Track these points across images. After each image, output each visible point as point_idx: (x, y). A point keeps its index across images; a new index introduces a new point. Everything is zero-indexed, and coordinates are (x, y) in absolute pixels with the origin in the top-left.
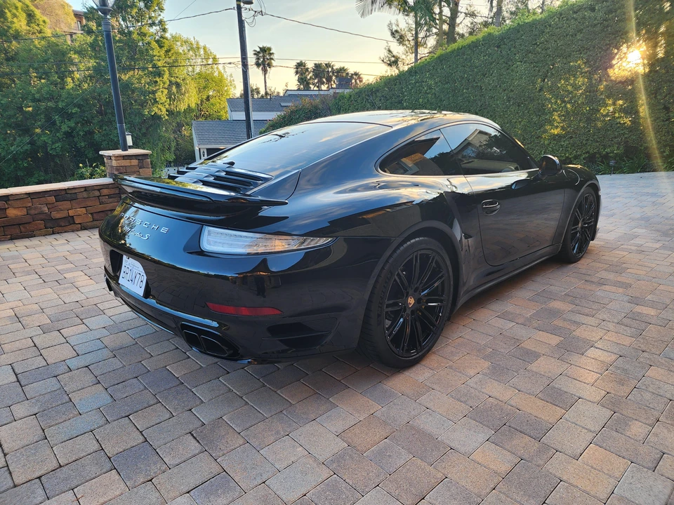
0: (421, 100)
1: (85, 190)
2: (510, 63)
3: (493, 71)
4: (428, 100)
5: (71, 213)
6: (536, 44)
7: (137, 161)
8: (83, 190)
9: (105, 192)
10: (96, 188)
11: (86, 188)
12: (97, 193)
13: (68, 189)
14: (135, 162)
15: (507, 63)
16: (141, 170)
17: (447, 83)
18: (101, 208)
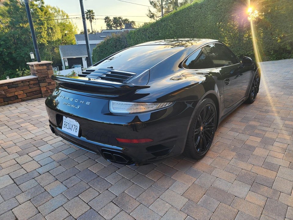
0: (167, 33)
1: (22, 82)
2: (206, 16)
3: (199, 20)
4: (170, 33)
5: (16, 94)
6: (217, 7)
7: (46, 67)
8: (21, 82)
9: (32, 82)
10: (27, 81)
11: (22, 81)
12: (28, 83)
13: (14, 82)
14: (45, 67)
15: (204, 16)
16: (48, 71)
17: (178, 25)
18: (31, 90)
